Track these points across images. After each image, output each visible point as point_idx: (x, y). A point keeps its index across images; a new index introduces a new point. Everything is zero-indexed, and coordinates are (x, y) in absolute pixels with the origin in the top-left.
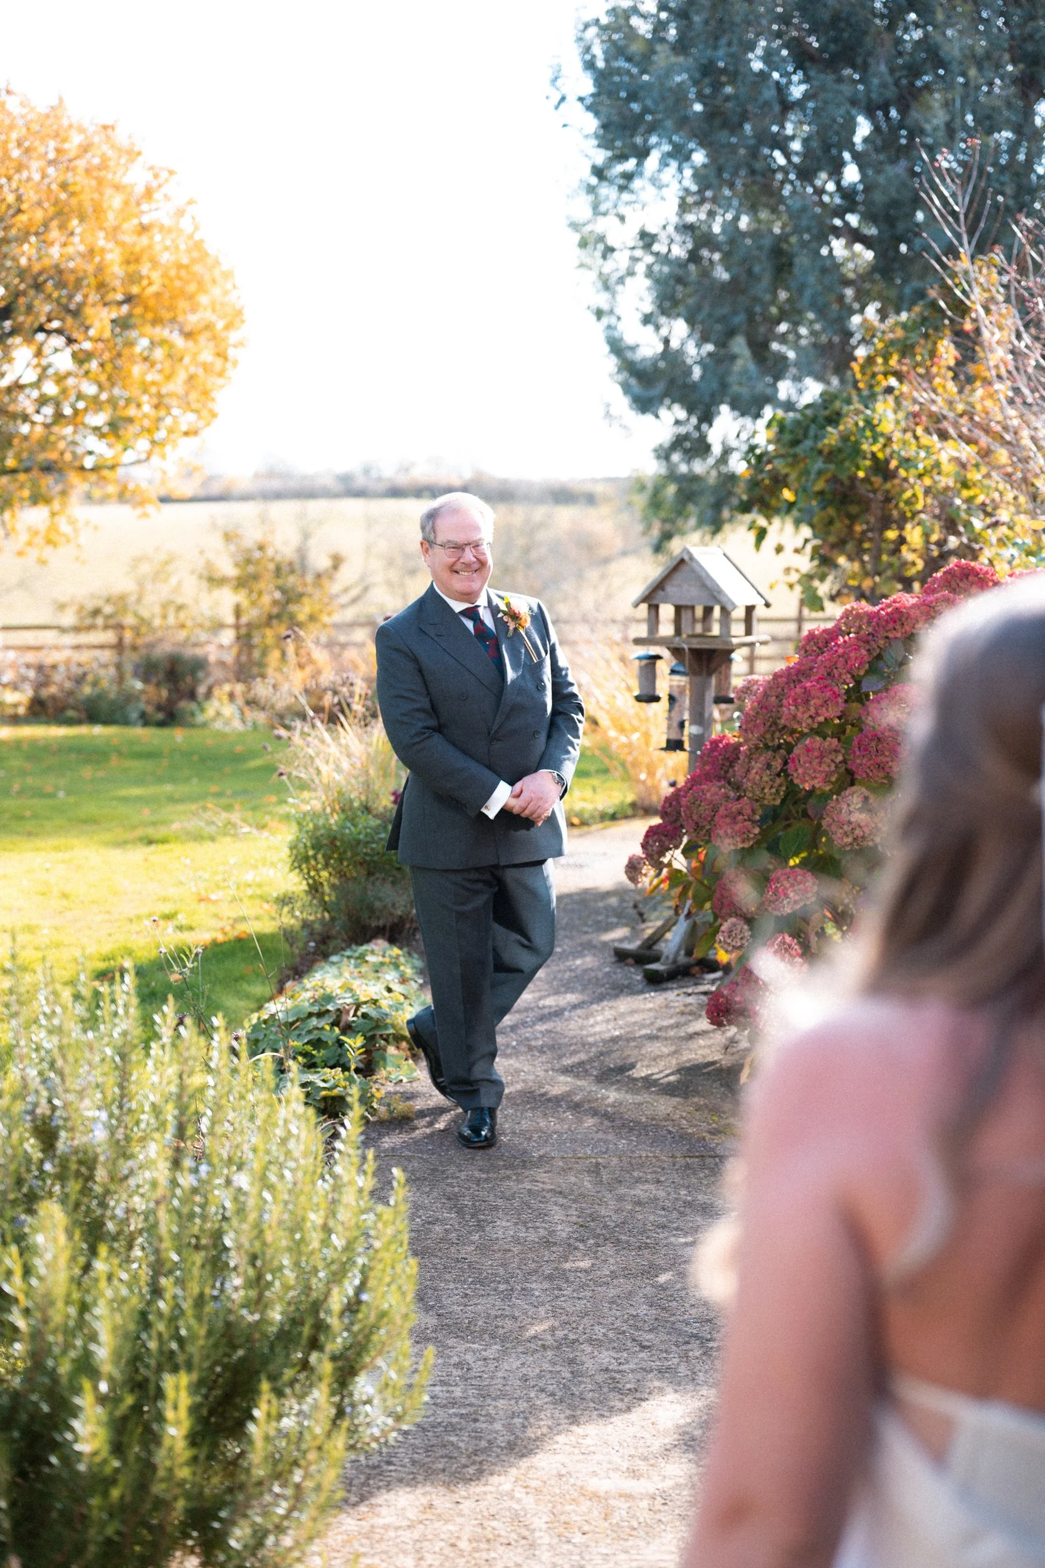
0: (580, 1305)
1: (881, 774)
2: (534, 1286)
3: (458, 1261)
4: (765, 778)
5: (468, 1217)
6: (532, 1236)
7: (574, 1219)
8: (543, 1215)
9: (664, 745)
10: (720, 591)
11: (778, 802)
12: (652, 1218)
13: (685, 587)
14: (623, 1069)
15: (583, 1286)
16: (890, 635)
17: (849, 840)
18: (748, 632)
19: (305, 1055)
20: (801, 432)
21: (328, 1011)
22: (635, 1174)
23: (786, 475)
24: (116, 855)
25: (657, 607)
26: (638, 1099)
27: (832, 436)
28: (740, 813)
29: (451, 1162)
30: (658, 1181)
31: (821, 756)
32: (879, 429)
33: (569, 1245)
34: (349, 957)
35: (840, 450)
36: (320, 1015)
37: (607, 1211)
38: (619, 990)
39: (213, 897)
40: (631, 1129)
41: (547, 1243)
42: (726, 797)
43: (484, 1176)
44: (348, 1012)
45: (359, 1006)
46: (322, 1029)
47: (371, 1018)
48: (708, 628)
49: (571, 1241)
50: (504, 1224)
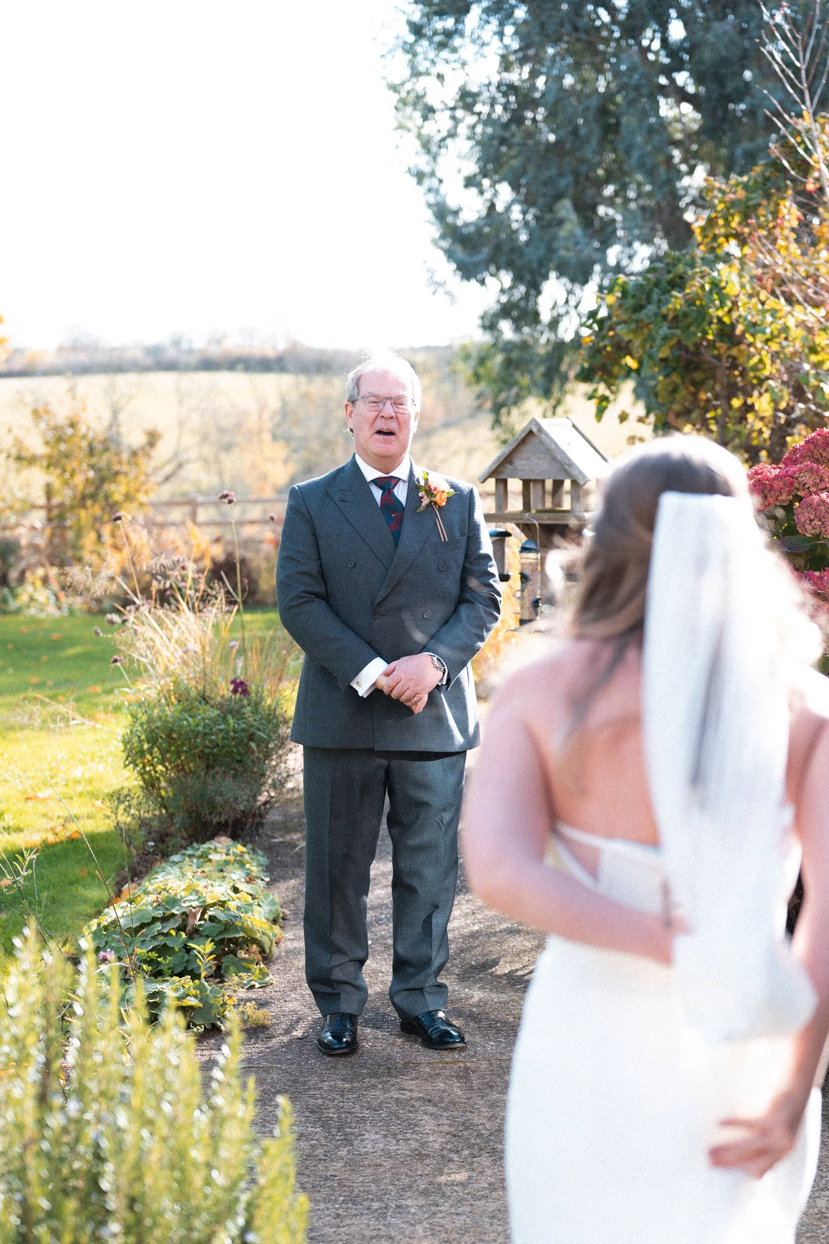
0: (459, 1221)
2: (409, 1202)
3: (327, 1179)
5: (334, 1131)
6: (403, 1149)
7: (446, 1129)
8: (413, 1125)
10: (571, 464)
13: (534, 460)
14: (486, 966)
15: (460, 1201)
19: (150, 962)
20: (644, 296)
21: (173, 915)
23: (630, 342)
25: (505, 482)
26: (504, 997)
27: (677, 301)
29: (312, 1071)
32: (725, 291)
33: (443, 1157)
34: (190, 856)
35: (685, 315)
36: (165, 919)
39: (41, 795)
40: (498, 1031)
41: (421, 1156)
43: (347, 1086)
44: (195, 915)
45: (205, 909)
46: (167, 935)
47: (219, 921)
48: (557, 502)
49: (445, 1152)
50: (373, 1137)
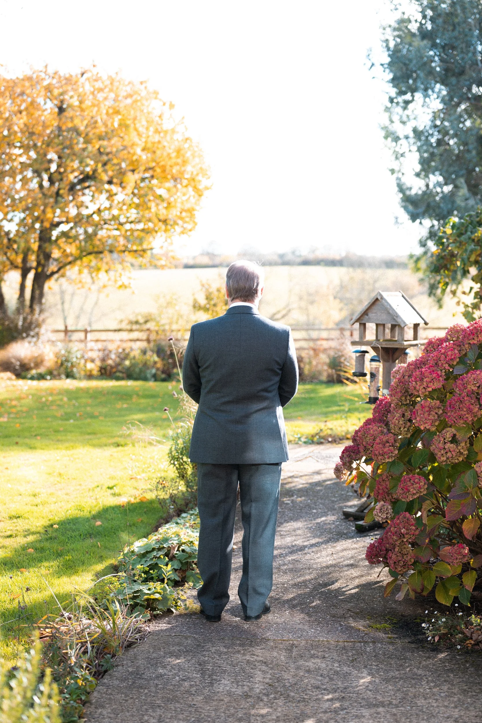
1: (462, 422)
3: (190, 706)
4: (401, 422)
5: (207, 677)
6: (239, 691)
7: (267, 680)
8: (250, 677)
9: (368, 400)
10: (398, 316)
11: (409, 436)
12: (312, 682)
13: (379, 314)
14: (328, 584)
16: (471, 342)
17: (445, 459)
18: (415, 338)
19: (145, 572)
20: (464, 229)
21: (164, 548)
22: (312, 652)
23: (457, 253)
24: (97, 452)
25: (364, 325)
27: (479, 232)
28: (388, 442)
30: (324, 657)
31: (430, 411)
33: (259, 698)
34: (192, 515)
36: (160, 549)
37: (288, 677)
38: (340, 536)
39: (139, 477)
41: (246, 696)
42: (382, 432)
43: (225, 650)
44: (174, 548)
45: (180, 544)
46: (159, 558)
47: (187, 553)
48: (393, 336)
49: (261, 695)
50: (226, 682)
